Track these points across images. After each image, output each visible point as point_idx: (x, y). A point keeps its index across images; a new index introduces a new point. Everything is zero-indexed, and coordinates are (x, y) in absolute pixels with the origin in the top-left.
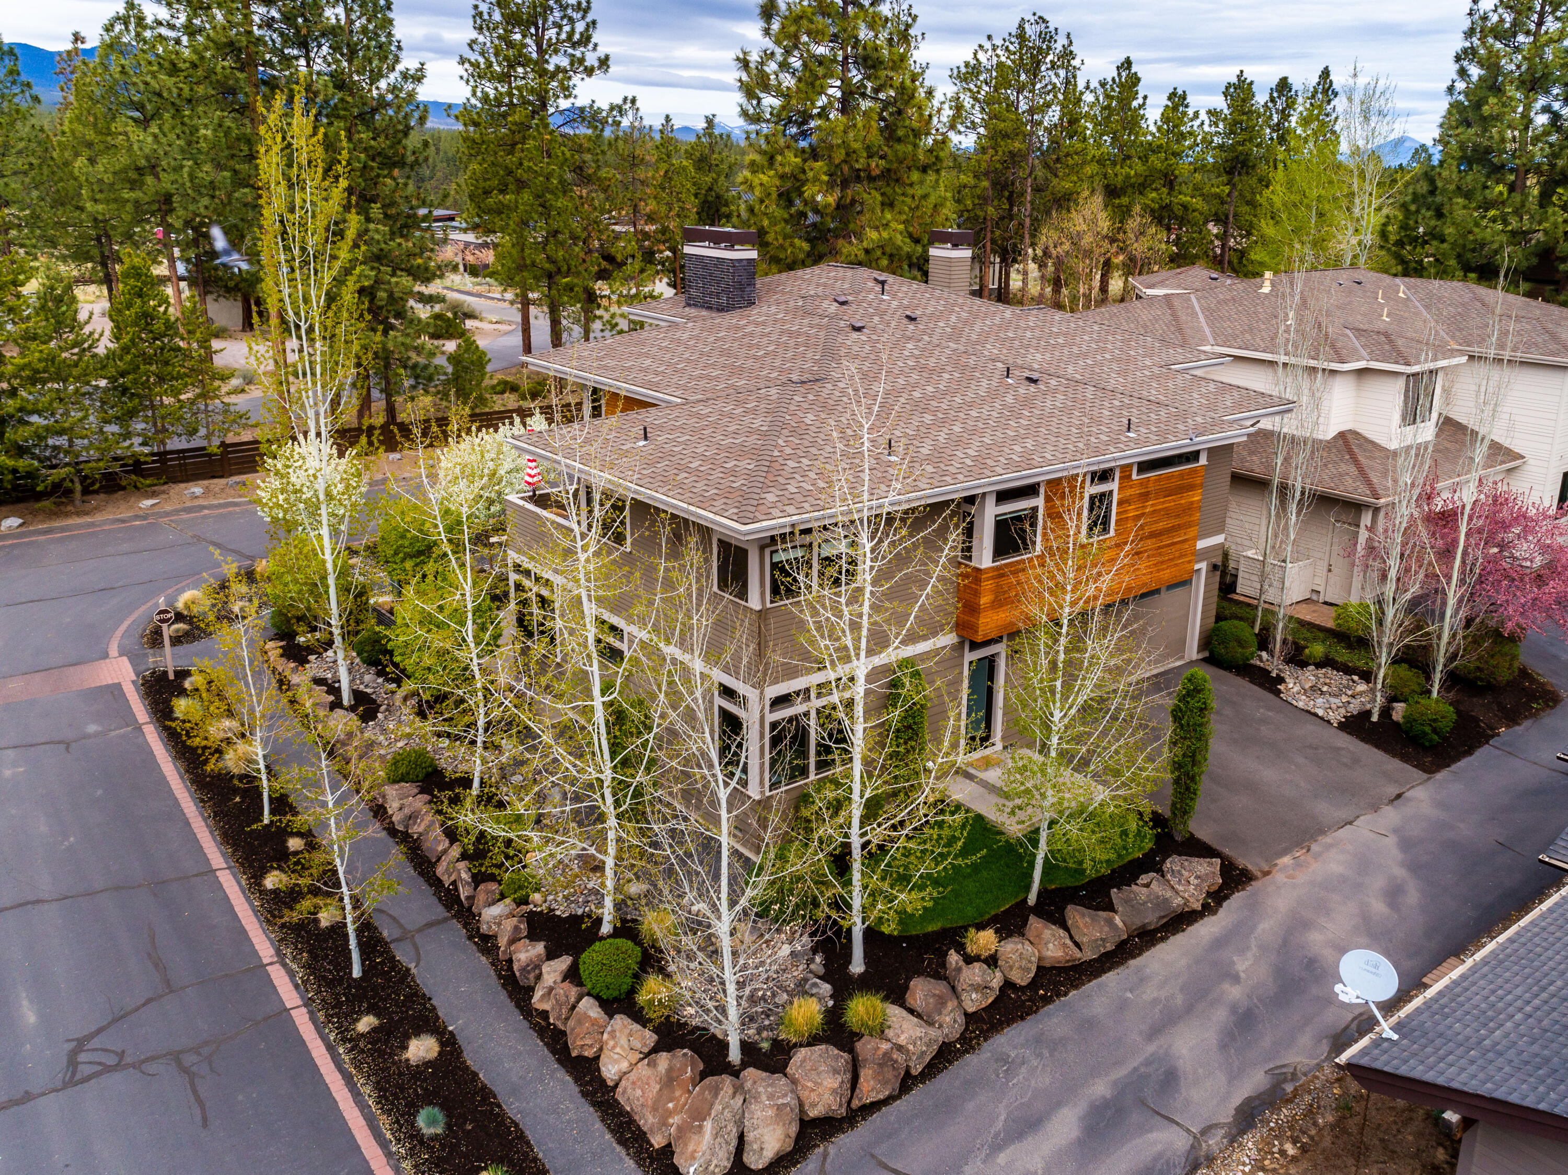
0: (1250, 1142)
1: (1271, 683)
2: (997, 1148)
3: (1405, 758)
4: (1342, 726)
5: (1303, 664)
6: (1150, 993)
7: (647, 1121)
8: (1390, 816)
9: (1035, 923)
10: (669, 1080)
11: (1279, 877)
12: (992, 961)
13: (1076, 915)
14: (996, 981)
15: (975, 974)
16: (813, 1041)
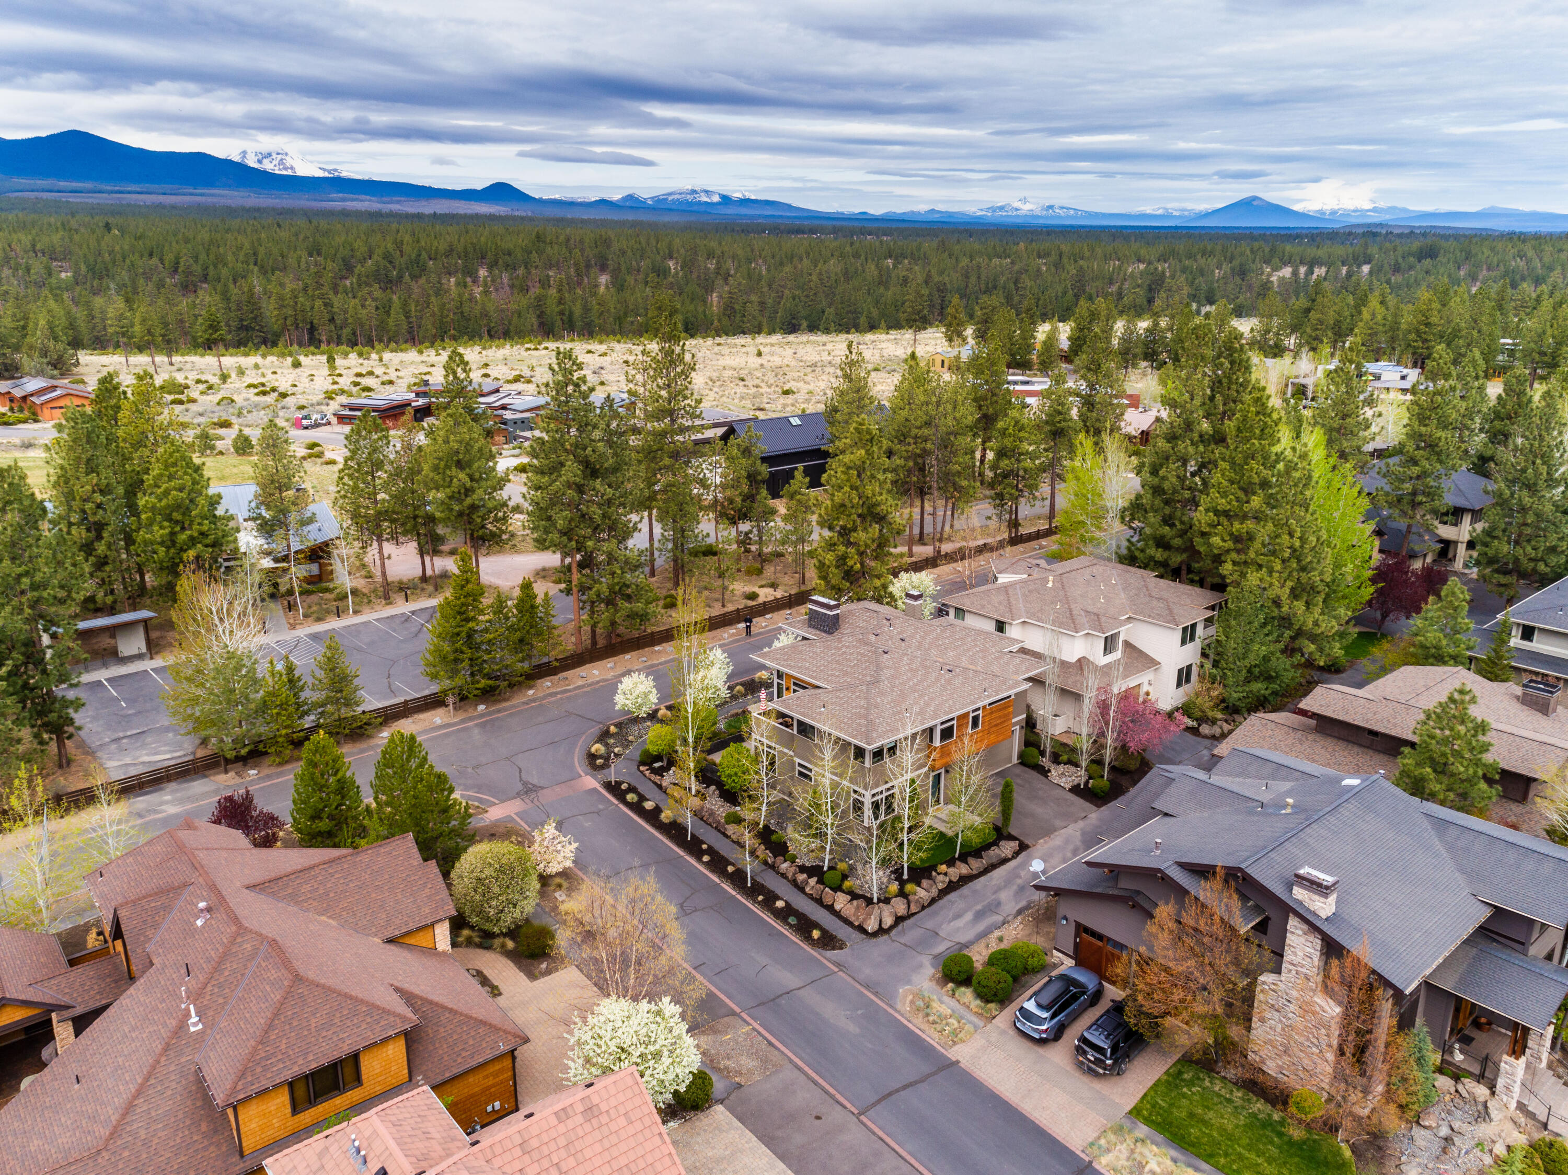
0: (1020, 918)
1: (1044, 772)
2: (950, 922)
3: (1091, 802)
4: (1070, 790)
5: (1059, 763)
6: (994, 882)
7: (852, 919)
8: (1081, 824)
9: (958, 863)
10: (858, 908)
11: (1038, 846)
12: (946, 874)
13: (971, 861)
14: (947, 880)
15: (941, 877)
16: (896, 896)
